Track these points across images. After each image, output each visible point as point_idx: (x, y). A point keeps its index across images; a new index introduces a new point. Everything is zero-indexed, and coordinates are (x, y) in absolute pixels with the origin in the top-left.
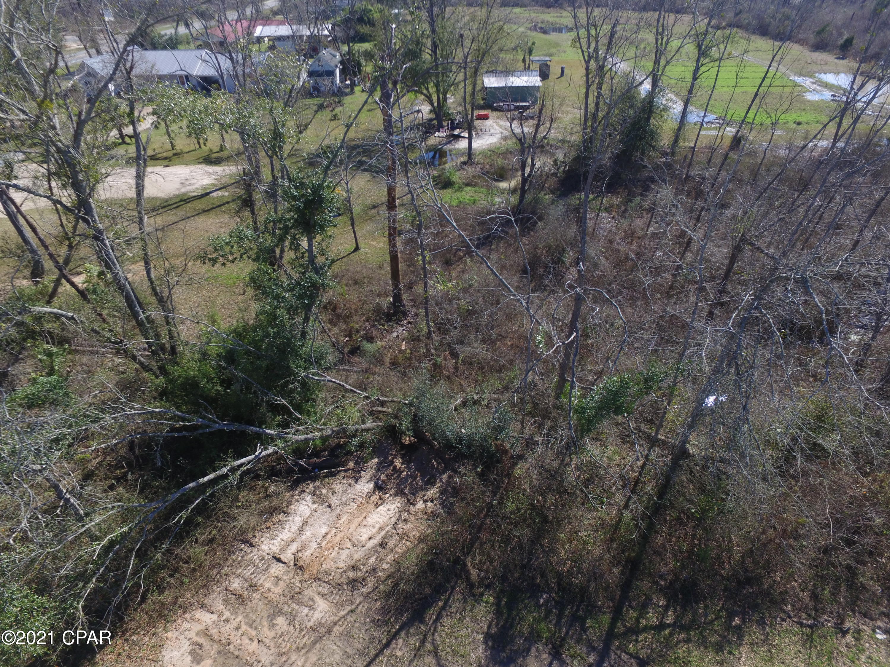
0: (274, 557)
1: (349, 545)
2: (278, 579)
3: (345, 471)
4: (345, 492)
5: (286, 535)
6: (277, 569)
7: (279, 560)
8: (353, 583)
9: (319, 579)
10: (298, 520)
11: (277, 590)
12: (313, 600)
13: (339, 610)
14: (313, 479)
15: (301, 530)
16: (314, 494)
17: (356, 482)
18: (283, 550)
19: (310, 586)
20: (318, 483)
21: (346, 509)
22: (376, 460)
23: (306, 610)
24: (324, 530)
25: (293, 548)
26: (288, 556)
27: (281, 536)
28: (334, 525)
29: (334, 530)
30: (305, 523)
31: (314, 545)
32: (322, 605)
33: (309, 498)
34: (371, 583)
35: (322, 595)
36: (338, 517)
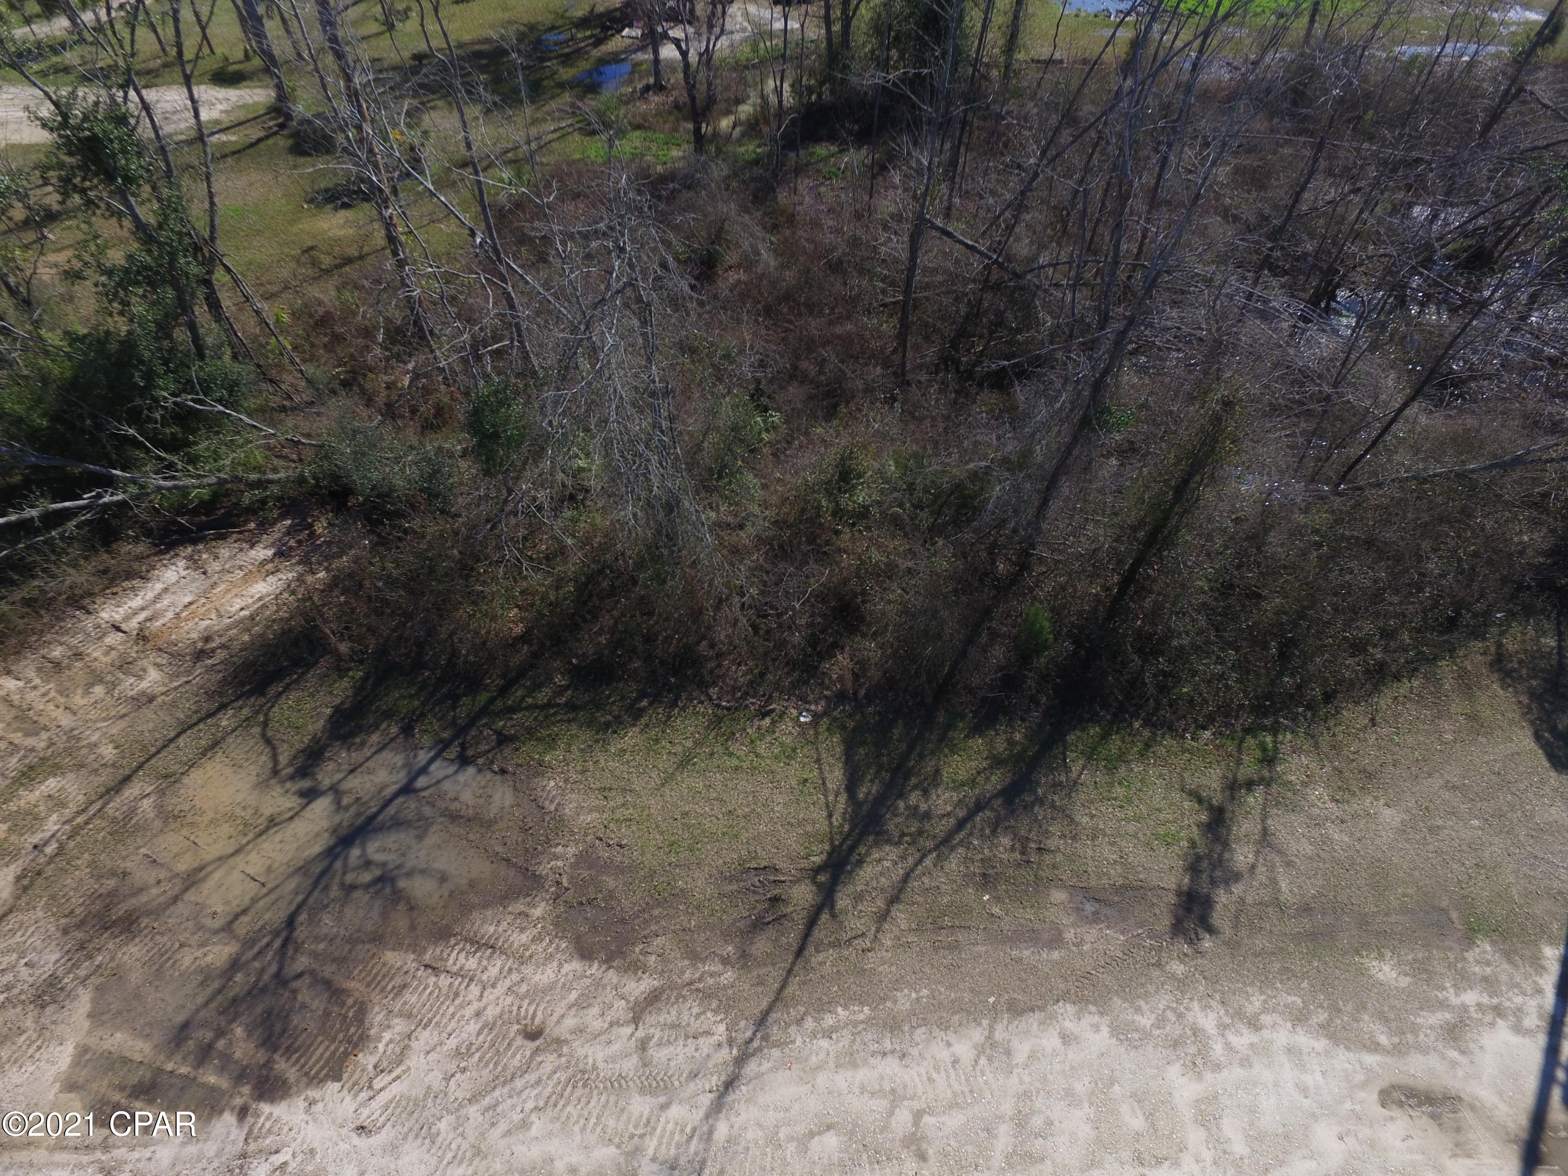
0: (114, 626)
1: (213, 616)
2: (112, 648)
3: (240, 533)
4: (231, 558)
5: (137, 602)
6: (113, 639)
7: (118, 629)
8: (200, 655)
9: (160, 650)
10: (159, 586)
11: (108, 659)
12: (144, 670)
13: (171, 681)
14: (194, 542)
15: (158, 597)
16: (190, 558)
17: (252, 547)
18: (127, 618)
19: (147, 657)
20: (201, 547)
21: (228, 577)
22: (289, 522)
23: (132, 680)
24: (188, 599)
25: (142, 616)
26: (134, 624)
27: (130, 604)
28: (205, 594)
29: (203, 600)
30: (166, 590)
31: (170, 615)
32: (154, 674)
33: (182, 563)
34: (221, 655)
35: (157, 665)
36: (214, 585)
